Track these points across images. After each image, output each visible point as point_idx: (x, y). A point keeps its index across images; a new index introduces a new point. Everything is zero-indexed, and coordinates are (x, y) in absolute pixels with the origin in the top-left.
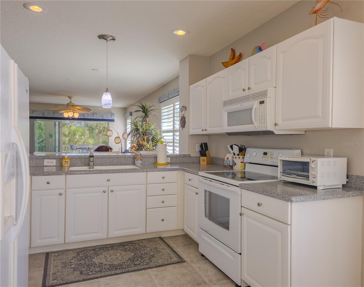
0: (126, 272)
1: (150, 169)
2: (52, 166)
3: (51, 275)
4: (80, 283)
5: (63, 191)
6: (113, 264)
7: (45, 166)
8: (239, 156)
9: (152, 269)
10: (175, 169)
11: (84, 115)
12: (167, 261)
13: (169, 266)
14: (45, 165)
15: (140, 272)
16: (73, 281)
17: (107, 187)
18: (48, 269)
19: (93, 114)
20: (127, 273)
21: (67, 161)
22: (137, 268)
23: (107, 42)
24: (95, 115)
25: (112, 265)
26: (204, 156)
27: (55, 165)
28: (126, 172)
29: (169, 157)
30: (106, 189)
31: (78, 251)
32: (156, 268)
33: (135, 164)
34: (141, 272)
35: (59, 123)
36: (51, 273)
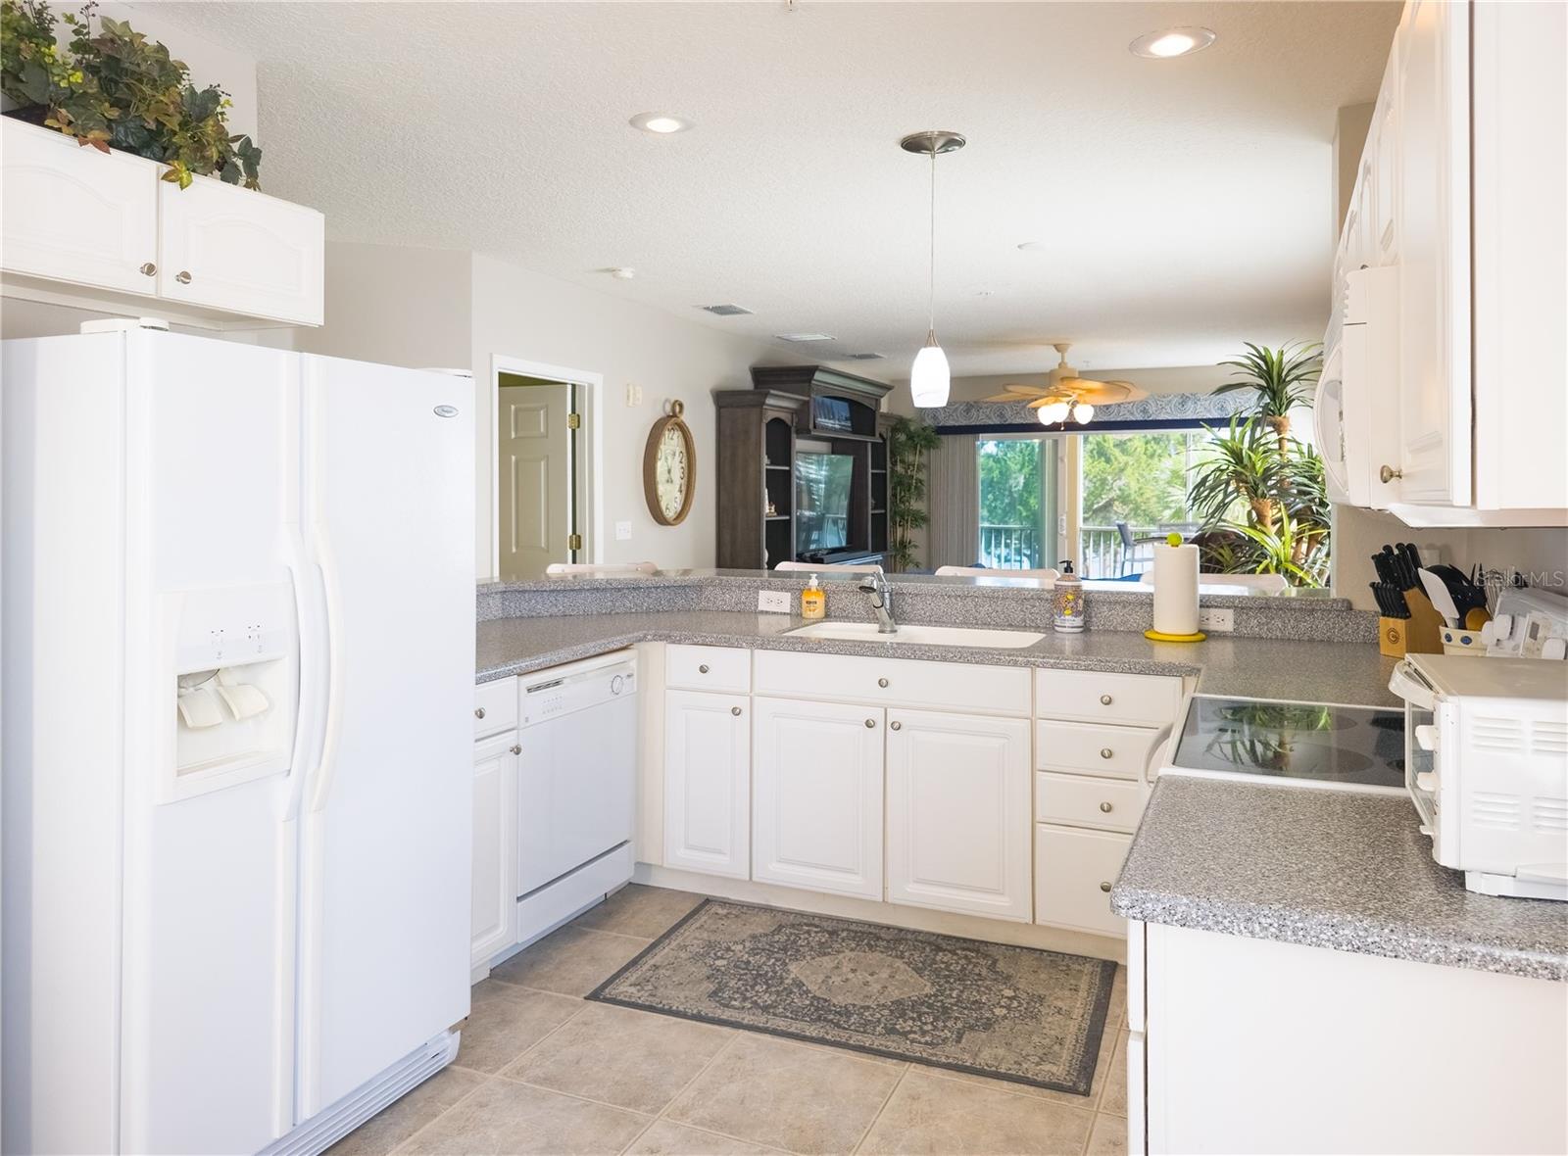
0: (832, 1042)
1: (1044, 658)
2: (781, 613)
3: (647, 967)
4: (681, 1023)
5: (742, 703)
6: (826, 1000)
7: (762, 612)
8: (1465, 633)
9: (931, 1069)
10: (1163, 670)
11: (1145, 409)
12: (1015, 1062)
13: (1005, 1083)
14: (760, 608)
15: (879, 1062)
16: (671, 1007)
17: (883, 710)
18: (656, 950)
19: (1184, 400)
20: (832, 1048)
21: (812, 598)
22: (881, 1045)
23: (933, 157)
24: (1190, 404)
25: (821, 1001)
26: (1397, 617)
27: (788, 611)
28: (944, 659)
29: (1228, 608)
30: (876, 715)
31: (785, 920)
32: (945, 1071)
33: (1056, 628)
34: (880, 1064)
35: (1056, 442)
36: (652, 962)
